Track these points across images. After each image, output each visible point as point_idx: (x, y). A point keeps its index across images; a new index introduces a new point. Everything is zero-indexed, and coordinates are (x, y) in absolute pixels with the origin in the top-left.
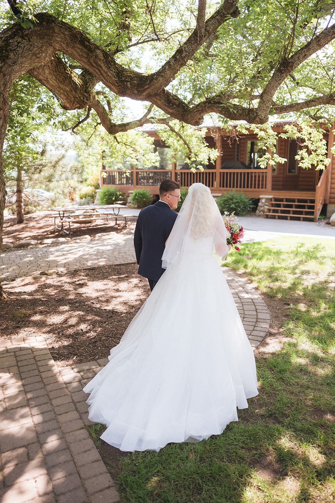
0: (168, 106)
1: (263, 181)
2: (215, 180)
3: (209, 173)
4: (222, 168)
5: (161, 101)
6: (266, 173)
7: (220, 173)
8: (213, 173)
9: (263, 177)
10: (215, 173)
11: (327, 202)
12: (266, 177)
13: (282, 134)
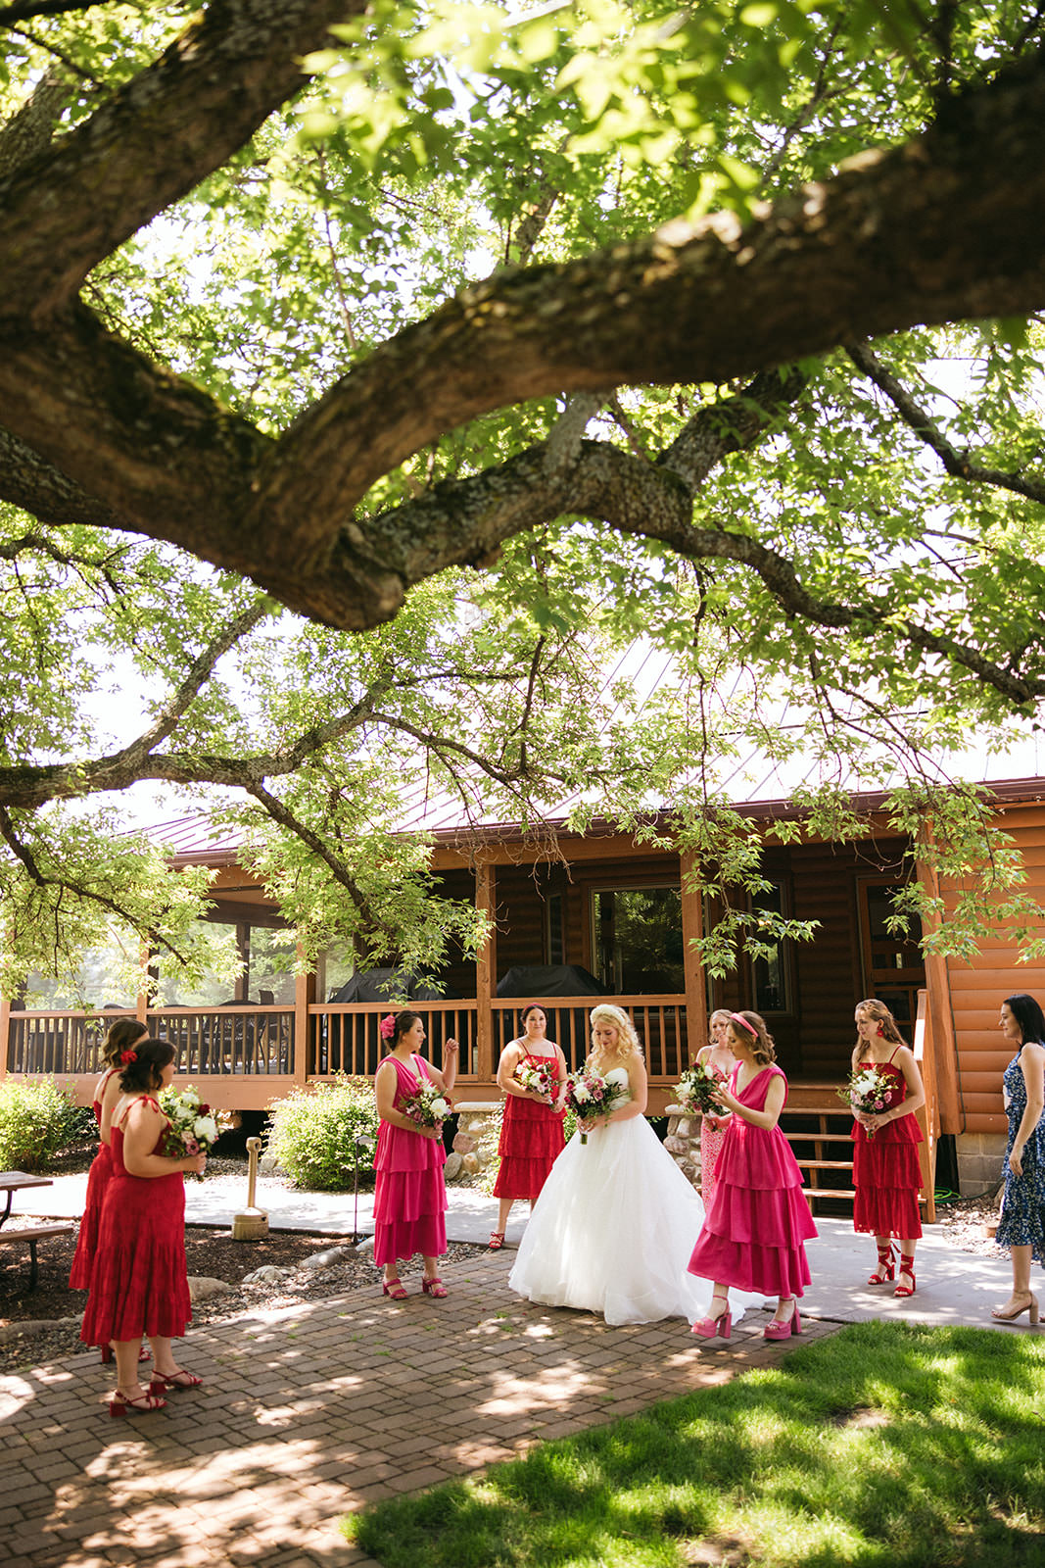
0: (119, 441)
1: (671, 1043)
2: (474, 1044)
3: (450, 1014)
4: (500, 994)
5: (56, 391)
6: (683, 1008)
7: (495, 1012)
8: (463, 1014)
9: (670, 1027)
10: (474, 1012)
11: (954, 1128)
12: (684, 1028)
13: (778, 824)
